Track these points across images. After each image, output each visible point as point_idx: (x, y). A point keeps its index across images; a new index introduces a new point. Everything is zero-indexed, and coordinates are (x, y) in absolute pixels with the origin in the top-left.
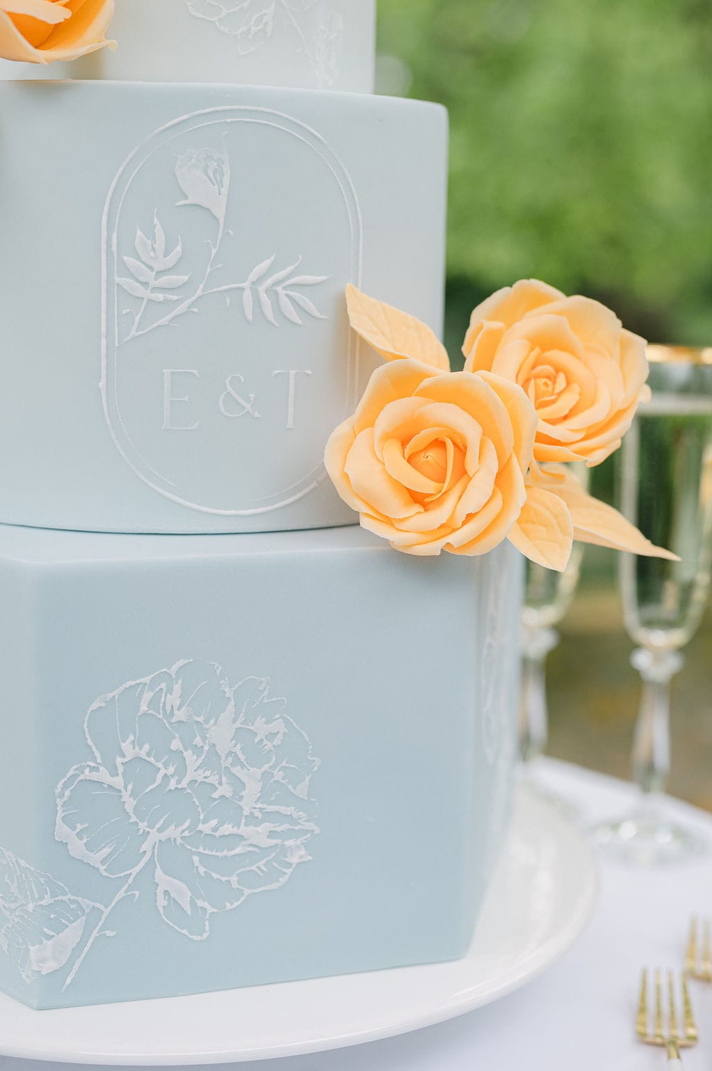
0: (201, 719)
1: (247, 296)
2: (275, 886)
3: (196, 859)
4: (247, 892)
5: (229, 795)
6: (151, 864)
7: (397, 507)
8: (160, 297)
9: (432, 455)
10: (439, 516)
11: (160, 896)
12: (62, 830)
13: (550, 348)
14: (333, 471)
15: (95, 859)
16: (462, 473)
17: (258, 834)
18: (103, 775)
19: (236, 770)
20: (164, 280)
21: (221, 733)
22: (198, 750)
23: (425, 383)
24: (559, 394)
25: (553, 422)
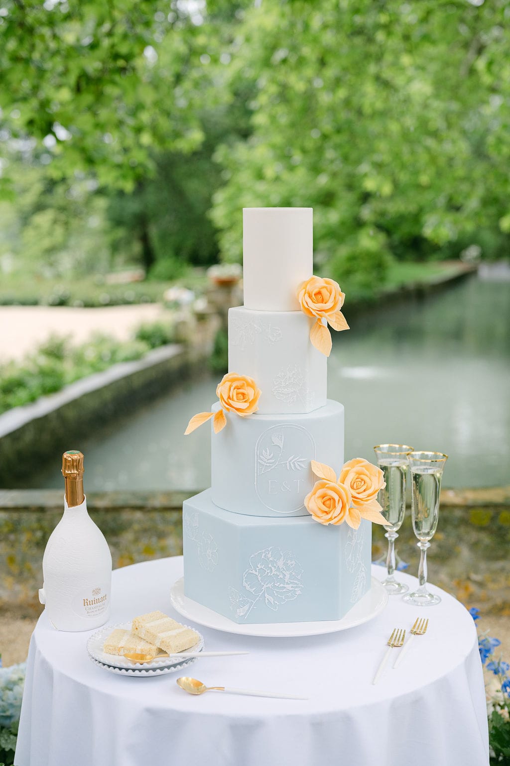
0: (275, 560)
1: (288, 464)
2: (293, 599)
3: (274, 592)
4: (286, 600)
5: (282, 577)
6: (264, 593)
7: (320, 514)
8: (268, 465)
9: (328, 502)
10: (329, 516)
11: (266, 600)
12: (244, 584)
13: (360, 475)
14: (306, 504)
15: (252, 590)
16: (335, 507)
17: (289, 587)
18: (254, 572)
19: (284, 572)
20: (269, 461)
21: (280, 563)
22: (275, 567)
23: (327, 485)
24: (362, 486)
25: (359, 493)
